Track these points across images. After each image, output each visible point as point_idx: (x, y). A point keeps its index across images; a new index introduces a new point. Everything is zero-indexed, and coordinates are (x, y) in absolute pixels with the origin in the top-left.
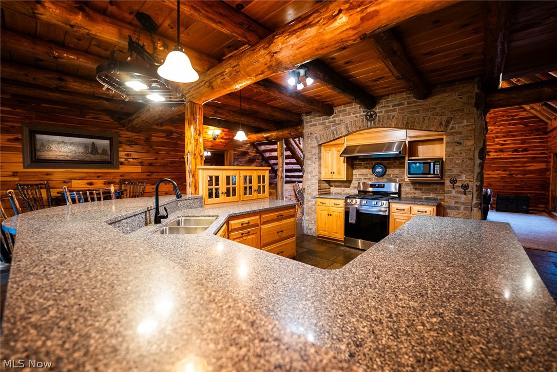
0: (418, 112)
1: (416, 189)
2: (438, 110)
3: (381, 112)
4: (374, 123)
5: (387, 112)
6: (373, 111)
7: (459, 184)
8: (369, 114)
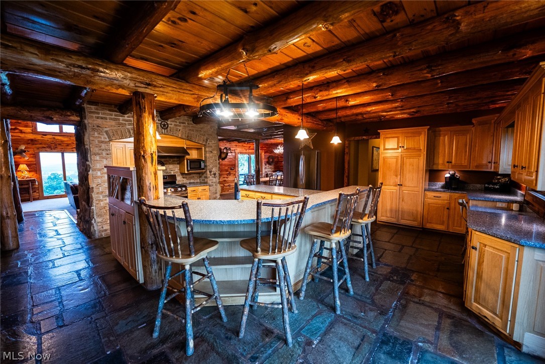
0: (193, 130)
1: (184, 178)
2: (202, 133)
3: (172, 124)
4: (167, 131)
5: (175, 125)
6: (166, 122)
7: (212, 173)
8: (163, 123)
